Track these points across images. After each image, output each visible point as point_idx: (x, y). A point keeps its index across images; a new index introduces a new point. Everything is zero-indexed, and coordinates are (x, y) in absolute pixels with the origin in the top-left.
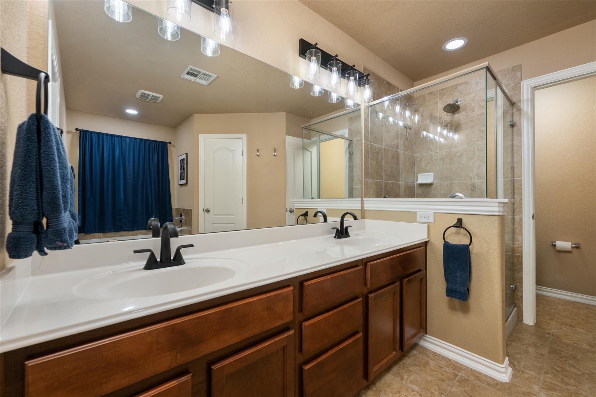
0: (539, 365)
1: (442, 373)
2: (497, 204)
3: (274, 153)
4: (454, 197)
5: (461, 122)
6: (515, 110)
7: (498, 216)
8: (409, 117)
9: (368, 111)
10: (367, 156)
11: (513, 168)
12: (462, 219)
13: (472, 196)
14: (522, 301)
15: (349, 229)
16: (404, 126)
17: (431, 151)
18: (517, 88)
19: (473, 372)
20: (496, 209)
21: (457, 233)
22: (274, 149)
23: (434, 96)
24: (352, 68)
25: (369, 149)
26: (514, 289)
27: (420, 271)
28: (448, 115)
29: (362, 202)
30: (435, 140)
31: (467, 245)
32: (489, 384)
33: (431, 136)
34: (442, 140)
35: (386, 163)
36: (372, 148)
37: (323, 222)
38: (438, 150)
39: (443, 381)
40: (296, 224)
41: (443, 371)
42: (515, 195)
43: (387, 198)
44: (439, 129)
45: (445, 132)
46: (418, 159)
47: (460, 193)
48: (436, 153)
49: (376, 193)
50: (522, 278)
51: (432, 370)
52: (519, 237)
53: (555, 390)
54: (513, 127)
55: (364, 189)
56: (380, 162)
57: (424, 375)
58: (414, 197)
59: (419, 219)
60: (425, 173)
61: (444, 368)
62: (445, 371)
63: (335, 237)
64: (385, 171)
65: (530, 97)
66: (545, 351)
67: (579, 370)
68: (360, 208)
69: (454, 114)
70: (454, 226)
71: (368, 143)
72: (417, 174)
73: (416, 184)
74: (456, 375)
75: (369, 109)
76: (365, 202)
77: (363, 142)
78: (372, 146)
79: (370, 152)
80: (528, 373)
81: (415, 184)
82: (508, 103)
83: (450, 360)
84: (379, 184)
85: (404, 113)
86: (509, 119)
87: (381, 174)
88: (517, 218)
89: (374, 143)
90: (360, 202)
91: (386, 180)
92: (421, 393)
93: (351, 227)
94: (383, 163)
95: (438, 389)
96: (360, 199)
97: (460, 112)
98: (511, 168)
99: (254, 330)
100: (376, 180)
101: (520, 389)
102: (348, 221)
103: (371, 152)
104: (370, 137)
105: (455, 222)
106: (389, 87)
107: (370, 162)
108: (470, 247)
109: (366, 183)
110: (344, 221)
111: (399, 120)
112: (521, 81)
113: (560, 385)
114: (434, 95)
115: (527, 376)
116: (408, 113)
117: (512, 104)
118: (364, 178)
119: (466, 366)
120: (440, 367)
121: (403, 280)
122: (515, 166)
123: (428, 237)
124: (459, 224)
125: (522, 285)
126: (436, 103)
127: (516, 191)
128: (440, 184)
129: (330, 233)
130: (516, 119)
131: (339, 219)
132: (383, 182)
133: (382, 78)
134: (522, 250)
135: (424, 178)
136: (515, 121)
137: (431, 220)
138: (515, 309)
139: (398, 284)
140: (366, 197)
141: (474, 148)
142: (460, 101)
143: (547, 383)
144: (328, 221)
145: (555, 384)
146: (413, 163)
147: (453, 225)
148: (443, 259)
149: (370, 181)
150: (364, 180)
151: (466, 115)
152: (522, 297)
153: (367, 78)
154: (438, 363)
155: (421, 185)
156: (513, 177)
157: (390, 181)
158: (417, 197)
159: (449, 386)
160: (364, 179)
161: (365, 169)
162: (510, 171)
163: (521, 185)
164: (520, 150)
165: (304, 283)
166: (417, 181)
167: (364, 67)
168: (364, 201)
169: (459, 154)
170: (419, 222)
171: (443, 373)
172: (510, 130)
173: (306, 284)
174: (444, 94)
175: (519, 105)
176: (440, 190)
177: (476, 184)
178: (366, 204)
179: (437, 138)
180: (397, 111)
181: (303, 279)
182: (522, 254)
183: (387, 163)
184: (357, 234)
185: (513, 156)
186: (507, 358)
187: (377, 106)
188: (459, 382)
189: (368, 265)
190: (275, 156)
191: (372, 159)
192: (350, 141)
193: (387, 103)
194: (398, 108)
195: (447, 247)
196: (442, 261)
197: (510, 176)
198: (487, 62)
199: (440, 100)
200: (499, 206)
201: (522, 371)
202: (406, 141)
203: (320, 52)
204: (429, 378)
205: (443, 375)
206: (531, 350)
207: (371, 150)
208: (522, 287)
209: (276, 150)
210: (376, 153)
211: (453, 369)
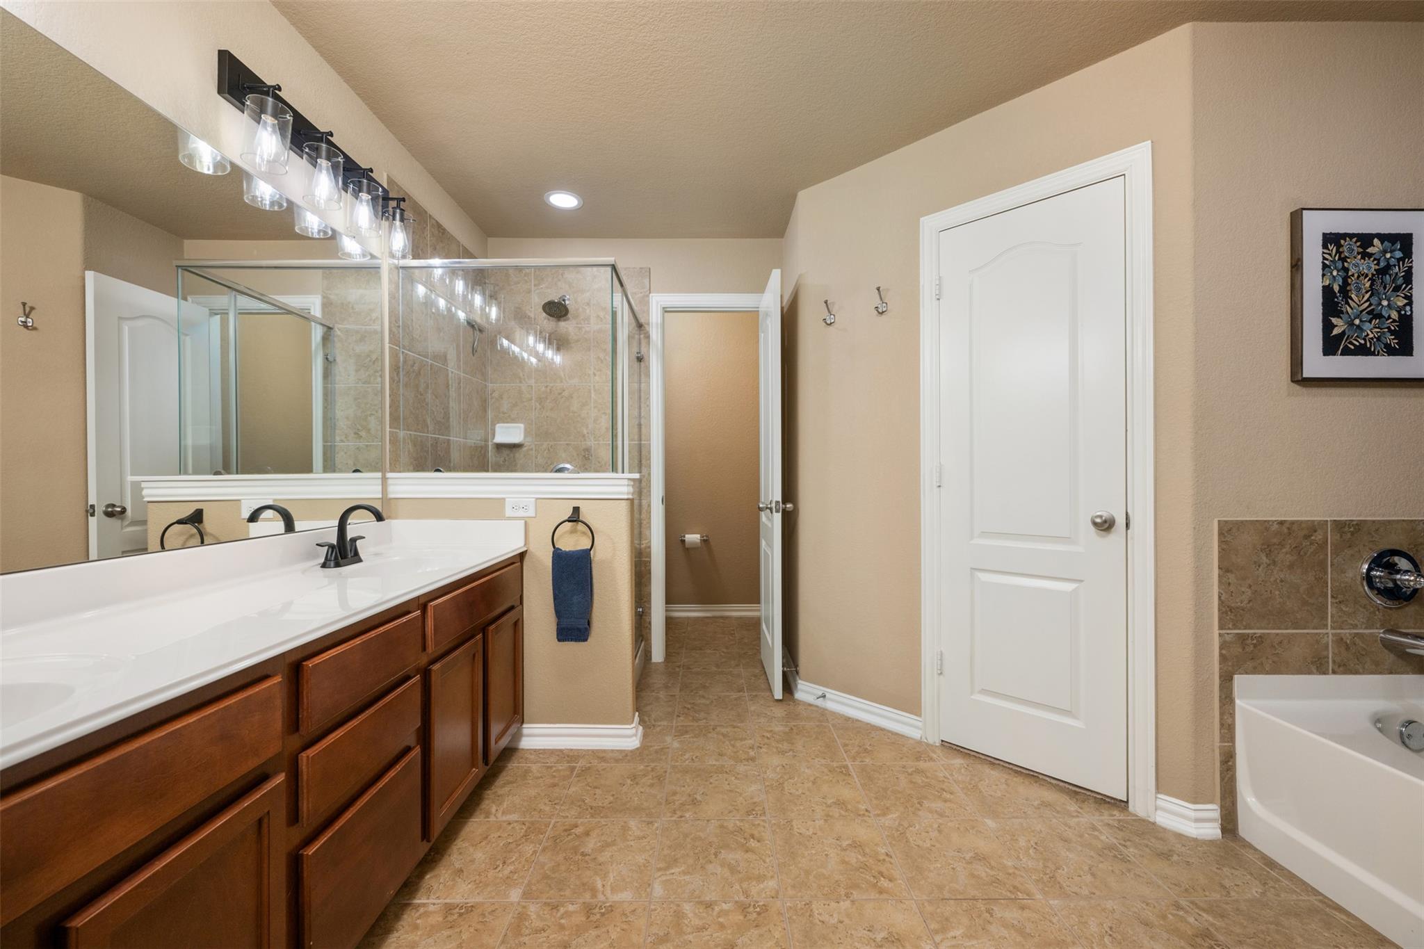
0: (670, 710)
1: (552, 775)
2: (626, 482)
3: (23, 319)
4: (560, 470)
5: (570, 337)
6: (642, 336)
7: (627, 499)
8: (481, 307)
9: (397, 279)
10: (396, 378)
11: (640, 425)
12: (579, 508)
13: (586, 469)
14: (650, 629)
15: (359, 543)
16: (469, 323)
17: (521, 382)
18: (645, 301)
19: (595, 752)
20: (625, 489)
21: (573, 531)
22: (24, 304)
23: (526, 278)
24: (367, 173)
25: (399, 361)
26: (641, 613)
27: (512, 608)
28: (549, 320)
29: (384, 479)
30: (523, 359)
31: (588, 549)
32: (617, 761)
33: (516, 349)
34: (534, 360)
35: (434, 397)
36: (405, 362)
37: (283, 532)
38: (533, 381)
39: (555, 785)
40: (159, 548)
41: (554, 771)
42: (643, 468)
43: (443, 472)
44: (531, 340)
45: (541, 347)
46: (496, 395)
47: (568, 463)
48: (529, 386)
49: (415, 460)
50: (650, 594)
51: (538, 778)
52: (647, 533)
53: (687, 732)
54: (640, 361)
55: (390, 451)
56: (421, 395)
57: (525, 791)
58: (487, 471)
59: (509, 512)
60: (507, 423)
61: (555, 767)
62: (558, 771)
63: (324, 566)
64: (434, 413)
65: (659, 322)
66: (676, 691)
67: (708, 699)
68: (380, 496)
69: (559, 320)
70: (569, 521)
71: (398, 348)
72: (494, 425)
73: (492, 445)
74: (573, 769)
75: (399, 272)
76: (390, 482)
77: (387, 346)
78: (405, 358)
79: (401, 370)
80: (659, 726)
81: (490, 443)
82: (634, 324)
83: (561, 751)
84: (421, 441)
85: (471, 296)
86: (635, 350)
87: (424, 421)
88: (644, 502)
89: (409, 351)
90: (380, 482)
91: (434, 434)
92: (522, 819)
93: (364, 538)
94: (429, 397)
95: (550, 801)
96: (379, 475)
97: (568, 319)
98: (638, 425)
99: (192, 796)
100: (415, 433)
101: (651, 749)
102: (358, 526)
103: (403, 369)
104: (401, 336)
105: (569, 513)
106: (440, 234)
107: (401, 391)
108: (592, 552)
109: (392, 439)
110: (348, 526)
111: (460, 309)
112: (650, 293)
113: (692, 724)
114: (525, 276)
115: (658, 729)
116: (478, 300)
117: (640, 326)
118: (388, 426)
119: (584, 750)
120: (548, 767)
121: (488, 630)
122: (642, 422)
123: (525, 545)
124: (575, 517)
125: (650, 604)
126: (529, 292)
127: (643, 462)
128: (536, 445)
129: (310, 556)
130: (643, 350)
131: (336, 523)
132: (428, 437)
133: (426, 212)
134: (650, 551)
135: (508, 433)
136: (642, 353)
137: (531, 513)
138: (643, 643)
139: (480, 636)
140: (392, 471)
141: (590, 386)
142: (569, 299)
143: (680, 728)
144: (296, 530)
145: (686, 726)
146: (485, 401)
147: (566, 518)
148: (551, 578)
149: (402, 434)
150: (390, 431)
151: (577, 327)
152: (650, 623)
153: (398, 206)
154: (544, 763)
155: (500, 447)
156: (640, 440)
157: (443, 435)
158: (495, 470)
159: (564, 788)
160: (388, 429)
161: (390, 407)
162: (636, 430)
163: (649, 452)
164: (648, 398)
165: (304, 663)
166: (493, 439)
167: (388, 176)
168: (388, 478)
169: (566, 394)
170: (510, 518)
171: (554, 774)
172: (636, 364)
173: (310, 665)
174: (542, 279)
175: (647, 329)
176: (536, 458)
177: (593, 448)
178: (393, 485)
179: (525, 355)
180: (458, 291)
181: (300, 656)
182: (650, 558)
183: (436, 397)
184: (376, 554)
185: (640, 406)
186: (637, 713)
187: (417, 271)
188: (578, 776)
189: (429, 608)
190: (27, 327)
191: (406, 385)
192: (325, 329)
193: (438, 272)
194: (460, 286)
195: (560, 558)
196: (551, 582)
197: (636, 437)
198: (613, 259)
199: (536, 288)
200: (628, 485)
201: (654, 726)
202: (473, 355)
203: (289, 113)
204: (533, 792)
205: (554, 777)
206: (662, 695)
207: (403, 366)
208: (650, 608)
209: (32, 309)
210: (415, 374)
211: (568, 762)
